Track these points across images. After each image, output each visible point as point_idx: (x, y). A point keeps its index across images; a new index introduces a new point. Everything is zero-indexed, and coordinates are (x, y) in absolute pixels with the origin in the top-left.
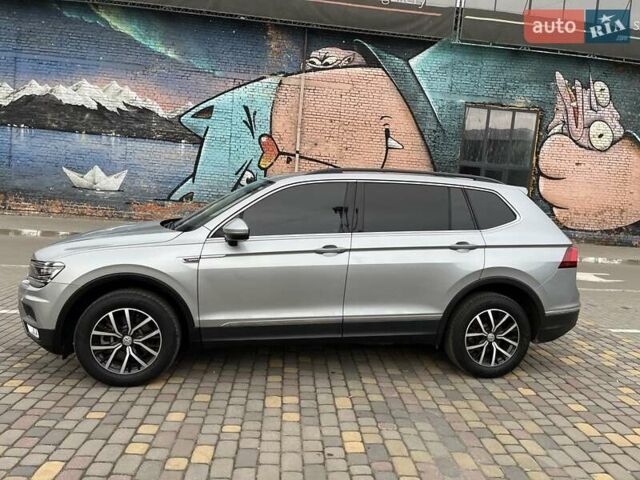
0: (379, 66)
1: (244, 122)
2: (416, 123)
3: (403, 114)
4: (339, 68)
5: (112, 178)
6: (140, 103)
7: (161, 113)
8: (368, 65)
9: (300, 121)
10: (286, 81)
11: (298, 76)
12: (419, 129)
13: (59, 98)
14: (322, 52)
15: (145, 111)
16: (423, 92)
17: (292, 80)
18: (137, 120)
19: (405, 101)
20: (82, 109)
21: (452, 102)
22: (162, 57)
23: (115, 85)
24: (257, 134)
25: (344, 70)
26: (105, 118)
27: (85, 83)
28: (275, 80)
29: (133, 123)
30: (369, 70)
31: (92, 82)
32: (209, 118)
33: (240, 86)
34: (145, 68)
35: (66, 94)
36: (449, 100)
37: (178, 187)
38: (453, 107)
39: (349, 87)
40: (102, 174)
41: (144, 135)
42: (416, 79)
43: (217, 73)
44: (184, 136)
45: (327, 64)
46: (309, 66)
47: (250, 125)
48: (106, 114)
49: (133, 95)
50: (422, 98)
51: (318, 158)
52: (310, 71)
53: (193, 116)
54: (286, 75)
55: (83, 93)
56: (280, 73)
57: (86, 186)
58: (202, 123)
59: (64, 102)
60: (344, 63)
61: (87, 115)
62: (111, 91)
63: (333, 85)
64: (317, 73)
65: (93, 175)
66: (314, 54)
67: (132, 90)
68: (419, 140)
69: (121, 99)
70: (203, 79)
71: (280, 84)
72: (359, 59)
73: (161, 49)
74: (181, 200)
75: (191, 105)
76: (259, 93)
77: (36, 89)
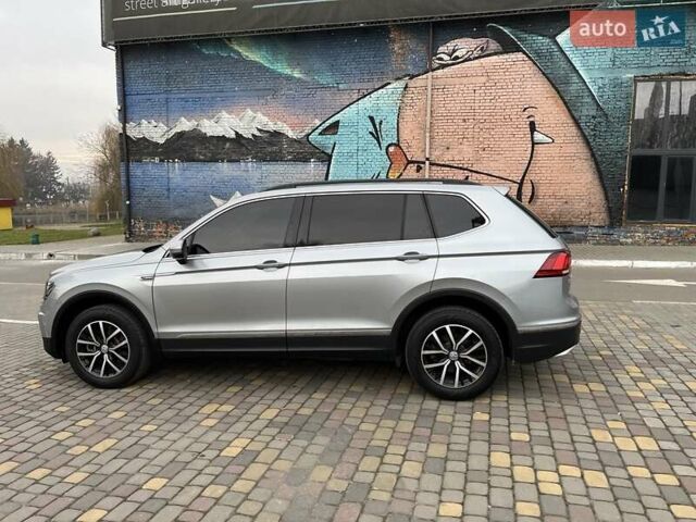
0: (518, 49)
1: (371, 133)
2: (569, 111)
3: (551, 101)
4: (470, 60)
6: (271, 127)
7: (291, 134)
8: (505, 52)
9: (428, 126)
10: (412, 83)
11: (424, 76)
12: (573, 117)
13: (204, 131)
14: (450, 45)
15: (277, 134)
16: (577, 72)
17: (419, 82)
18: (271, 144)
19: (553, 85)
20: (223, 139)
21: (616, 78)
22: (289, 78)
23: (250, 112)
24: (384, 144)
25: (476, 61)
26: (243, 145)
27: (224, 115)
28: (399, 85)
29: (266, 147)
30: (506, 56)
31: (230, 113)
32: (336, 133)
33: (365, 96)
34: (274, 92)
35: (210, 128)
36: (612, 76)
38: (617, 84)
39: (484, 79)
41: (276, 158)
42: (567, 58)
43: (341, 86)
44: (313, 155)
45: (457, 58)
46: (436, 63)
47: (376, 135)
48: (243, 142)
49: (265, 119)
50: (575, 79)
51: (451, 163)
52: (438, 68)
53: (320, 134)
54: (412, 77)
55: (223, 124)
56: (405, 76)
58: (329, 140)
59: (208, 135)
60: (476, 54)
61: (228, 145)
62: (247, 119)
63: (465, 80)
64: (446, 70)
66: (441, 49)
67: (264, 115)
68: (574, 130)
69: (255, 125)
70: (328, 95)
71: (406, 87)
72: (494, 46)
73: (288, 71)
75: (318, 122)
76: (383, 101)
77: (185, 125)
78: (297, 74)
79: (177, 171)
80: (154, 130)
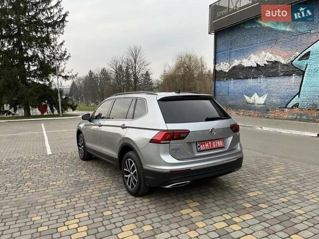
5: (261, 98)
6: (273, 59)
7: (283, 62)
13: (243, 65)
15: (276, 62)
18: (272, 68)
20: (251, 68)
22: (284, 32)
23: (264, 53)
26: (260, 70)
27: (252, 56)
29: (271, 70)
31: (254, 54)
34: (276, 41)
35: (246, 63)
37: (291, 100)
40: (258, 97)
41: (275, 75)
43: (312, 31)
44: (294, 72)
48: (260, 68)
49: (270, 55)
55: (252, 60)
57: (251, 102)
59: (245, 66)
61: (253, 70)
62: (262, 56)
65: (254, 98)
67: (270, 53)
69: (265, 59)
70: (304, 37)
73: (283, 29)
74: (292, 108)
75: (298, 54)
77: (236, 63)
78: (288, 29)
79: (232, 84)
80: (225, 67)
